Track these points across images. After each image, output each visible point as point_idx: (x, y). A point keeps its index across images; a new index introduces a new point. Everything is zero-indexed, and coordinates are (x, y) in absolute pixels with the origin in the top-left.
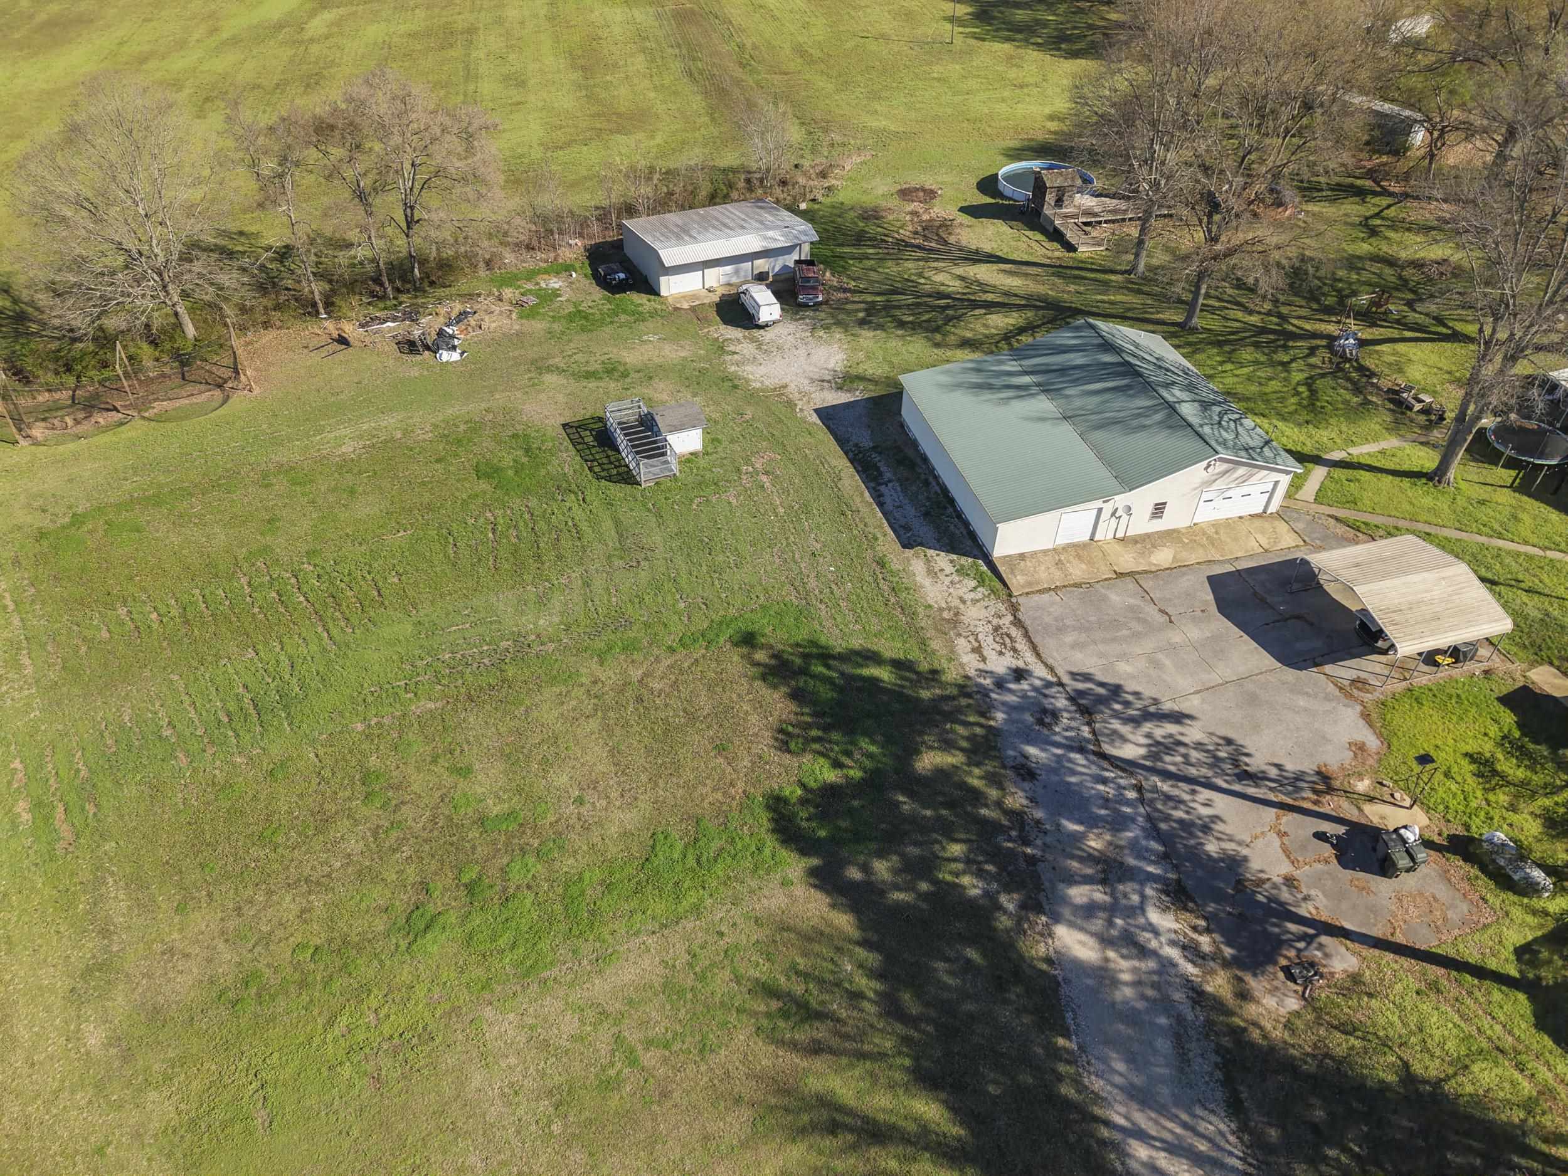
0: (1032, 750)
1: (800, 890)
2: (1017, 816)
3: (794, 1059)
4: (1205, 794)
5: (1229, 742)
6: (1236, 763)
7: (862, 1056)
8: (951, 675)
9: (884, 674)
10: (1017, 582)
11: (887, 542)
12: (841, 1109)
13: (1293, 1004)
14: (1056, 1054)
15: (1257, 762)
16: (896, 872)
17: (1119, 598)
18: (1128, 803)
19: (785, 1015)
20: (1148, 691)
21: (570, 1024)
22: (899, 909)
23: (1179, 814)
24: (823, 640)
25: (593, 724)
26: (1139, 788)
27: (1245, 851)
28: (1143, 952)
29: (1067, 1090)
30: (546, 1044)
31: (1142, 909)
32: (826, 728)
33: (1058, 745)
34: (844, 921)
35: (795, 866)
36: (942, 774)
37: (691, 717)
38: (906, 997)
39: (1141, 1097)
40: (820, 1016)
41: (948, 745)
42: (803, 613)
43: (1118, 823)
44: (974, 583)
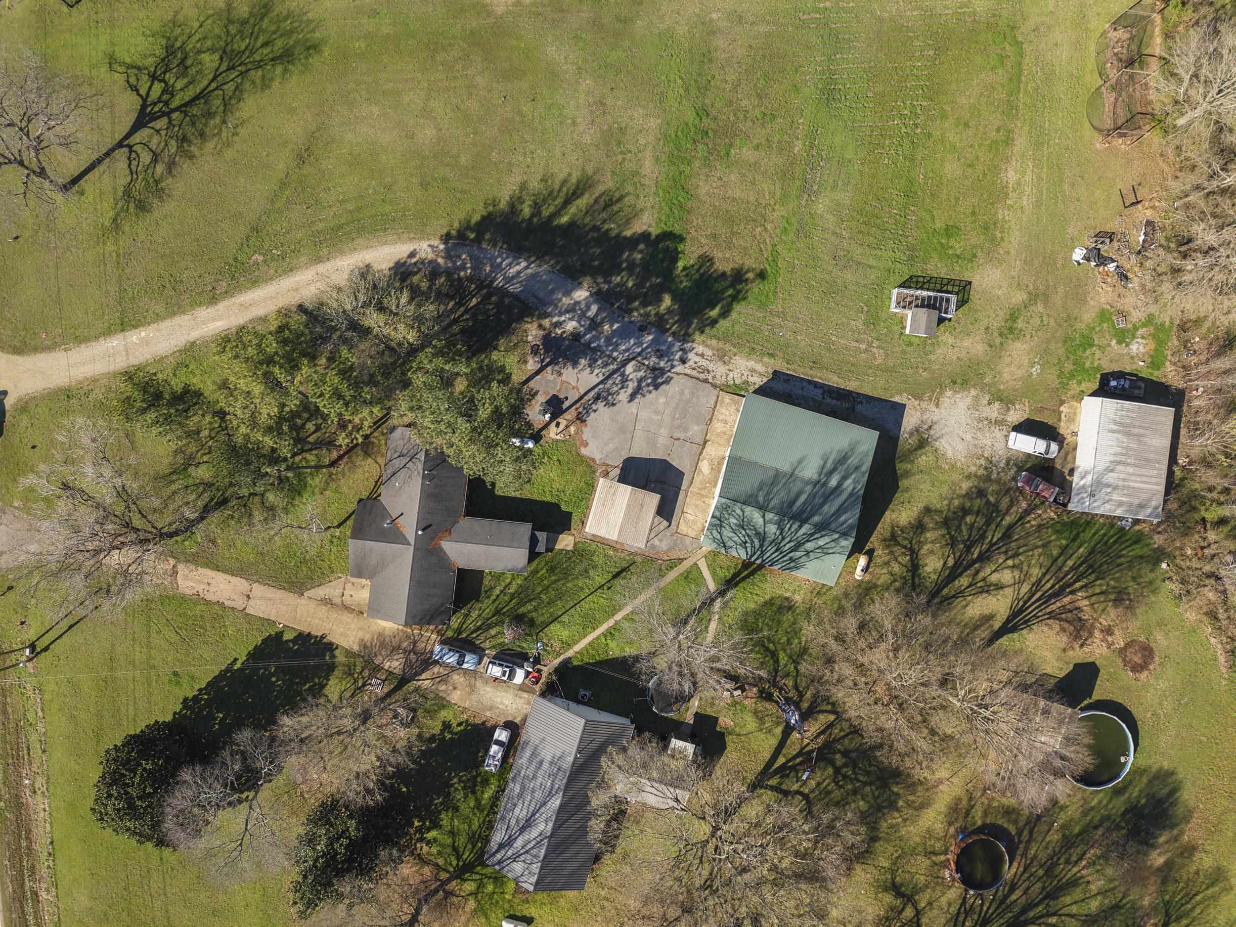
0: (650, 337)
1: (644, 228)
2: (629, 311)
3: (597, 195)
4: (601, 378)
5: (613, 405)
6: (606, 399)
7: (587, 213)
8: (697, 336)
9: (714, 313)
10: (727, 398)
11: (783, 367)
12: (578, 197)
13: (530, 338)
14: (557, 263)
15: (600, 405)
16: (634, 260)
17: (695, 430)
18: (612, 351)
19: (611, 200)
20: (649, 397)
21: (642, 141)
22: (623, 252)
23: (600, 362)
24: (743, 303)
25: (752, 199)
26: (615, 359)
27: (576, 371)
28: (567, 311)
29: (547, 258)
30: (640, 132)
31: (579, 322)
32: (702, 275)
33: (647, 348)
34: (628, 233)
35: (655, 231)
36: (660, 300)
37: (734, 234)
38: (595, 235)
39: (534, 276)
40: (604, 209)
41: (669, 311)
42: (762, 306)
43: (608, 340)
44: (737, 382)
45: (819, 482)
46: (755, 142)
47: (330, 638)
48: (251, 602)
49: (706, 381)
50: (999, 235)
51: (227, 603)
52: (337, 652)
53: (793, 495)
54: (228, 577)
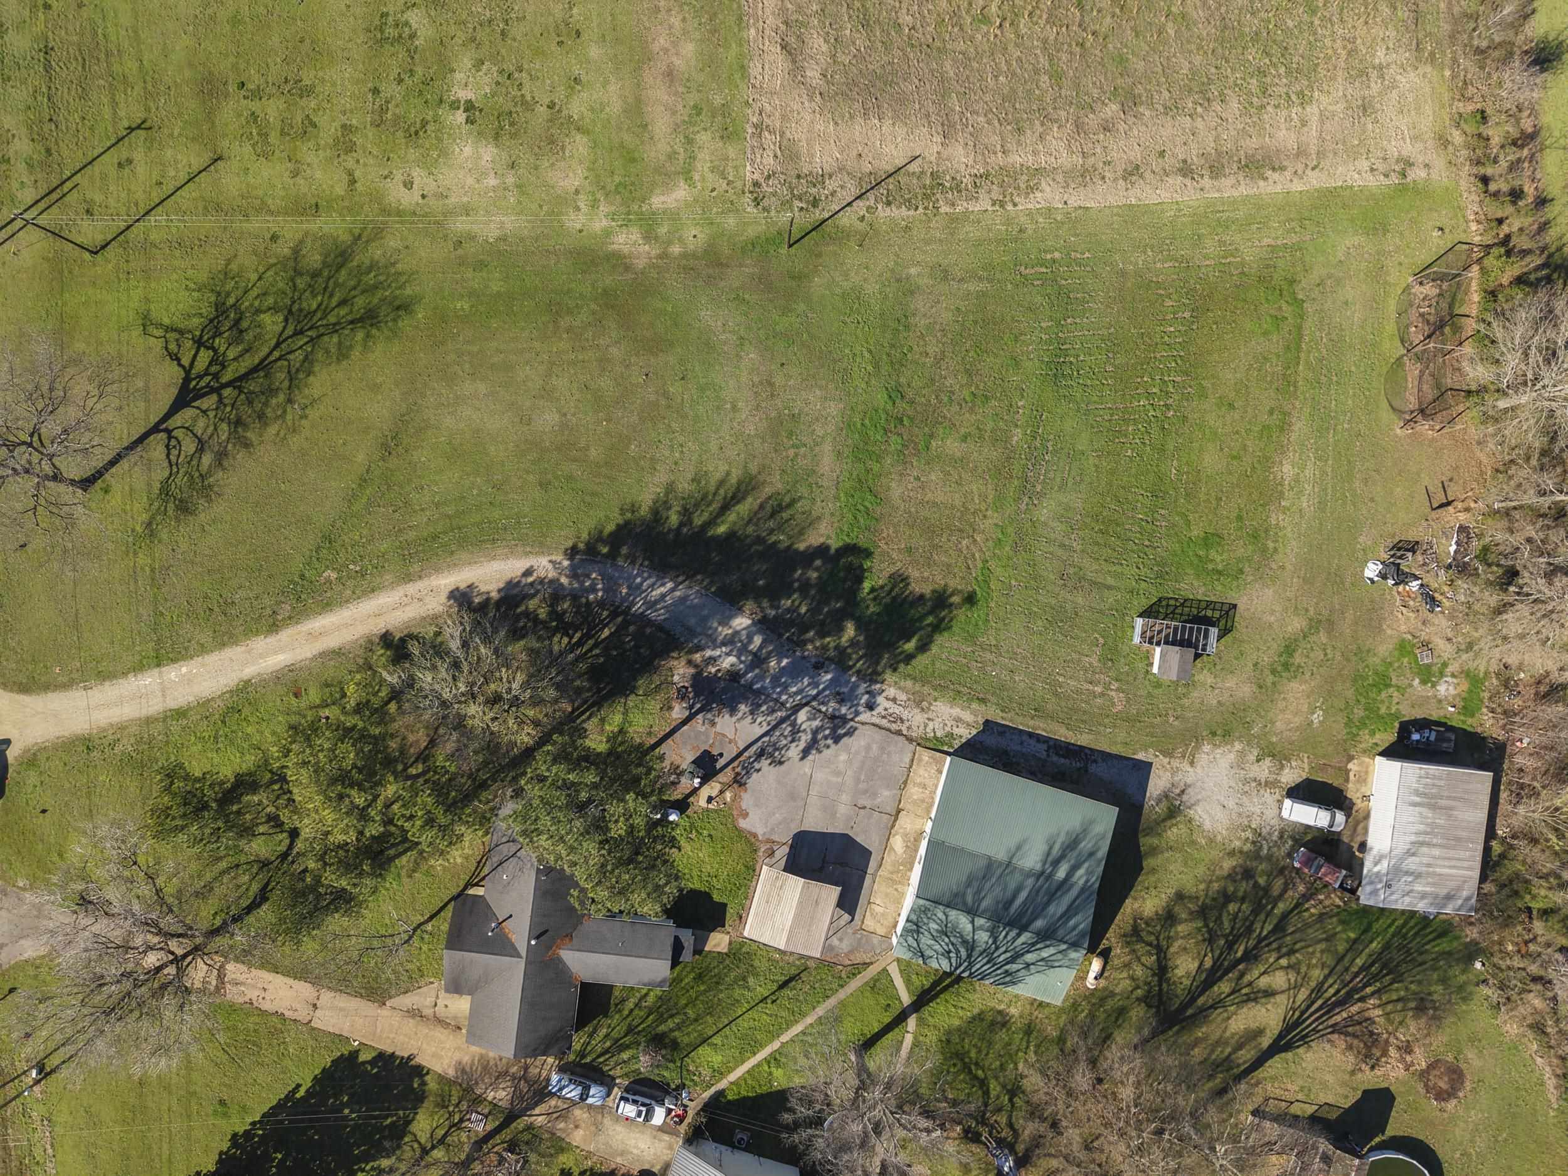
0: (829, 676)
1: (822, 540)
2: (802, 644)
3: (764, 496)
4: (765, 728)
5: (781, 763)
6: (771, 755)
7: (750, 521)
8: (889, 677)
9: (910, 646)
10: (926, 755)
11: (998, 717)
12: (738, 502)
13: (676, 678)
14: (712, 583)
15: (764, 763)
16: (809, 579)
17: (885, 796)
18: (780, 694)
19: (780, 505)
20: (826, 752)
21: (820, 432)
22: (795, 571)
23: (764, 708)
24: (946, 634)
25: (957, 503)
26: (783, 704)
27: (734, 719)
28: (724, 644)
29: (699, 577)
30: (817, 419)
31: (739, 658)
32: (894, 599)
33: (824, 690)
34: (801, 546)
35: (835, 544)
36: (841, 629)
37: (936, 547)
38: (760, 548)
39: (683, 599)
40: (773, 515)
41: (853, 643)
42: (971, 638)
43: (775, 680)
44: (939, 734)
45: (1043, 873)
46: (963, 431)
47: (418, 1060)
48: (318, 1013)
49: (899, 733)
50: (1271, 545)
51: (287, 1014)
52: (428, 1078)
53: (1009, 894)
54: (290, 981)
